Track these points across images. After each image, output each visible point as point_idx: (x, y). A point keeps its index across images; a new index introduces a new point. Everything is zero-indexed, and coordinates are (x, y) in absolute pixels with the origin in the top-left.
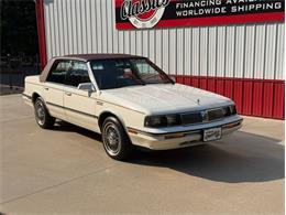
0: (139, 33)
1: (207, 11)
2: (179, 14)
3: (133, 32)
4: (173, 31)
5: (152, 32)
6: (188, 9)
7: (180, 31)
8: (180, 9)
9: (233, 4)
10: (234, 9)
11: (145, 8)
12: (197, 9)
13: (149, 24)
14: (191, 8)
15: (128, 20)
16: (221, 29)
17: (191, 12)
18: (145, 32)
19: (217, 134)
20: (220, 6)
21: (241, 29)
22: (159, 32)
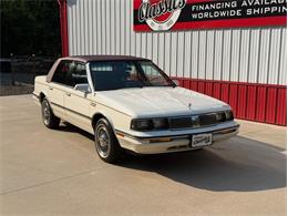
0: (155, 35)
1: (223, 14)
2: (194, 16)
3: (150, 35)
4: (188, 34)
5: (168, 34)
6: (203, 11)
7: (195, 33)
8: (195, 12)
9: (249, 7)
10: (249, 12)
11: (161, 10)
12: (212, 11)
13: (165, 26)
14: (207, 11)
15: (145, 23)
16: (236, 32)
17: (206, 15)
18: (162, 35)
19: (207, 140)
20: (235, 9)
21: (256, 32)
22: (174, 34)
